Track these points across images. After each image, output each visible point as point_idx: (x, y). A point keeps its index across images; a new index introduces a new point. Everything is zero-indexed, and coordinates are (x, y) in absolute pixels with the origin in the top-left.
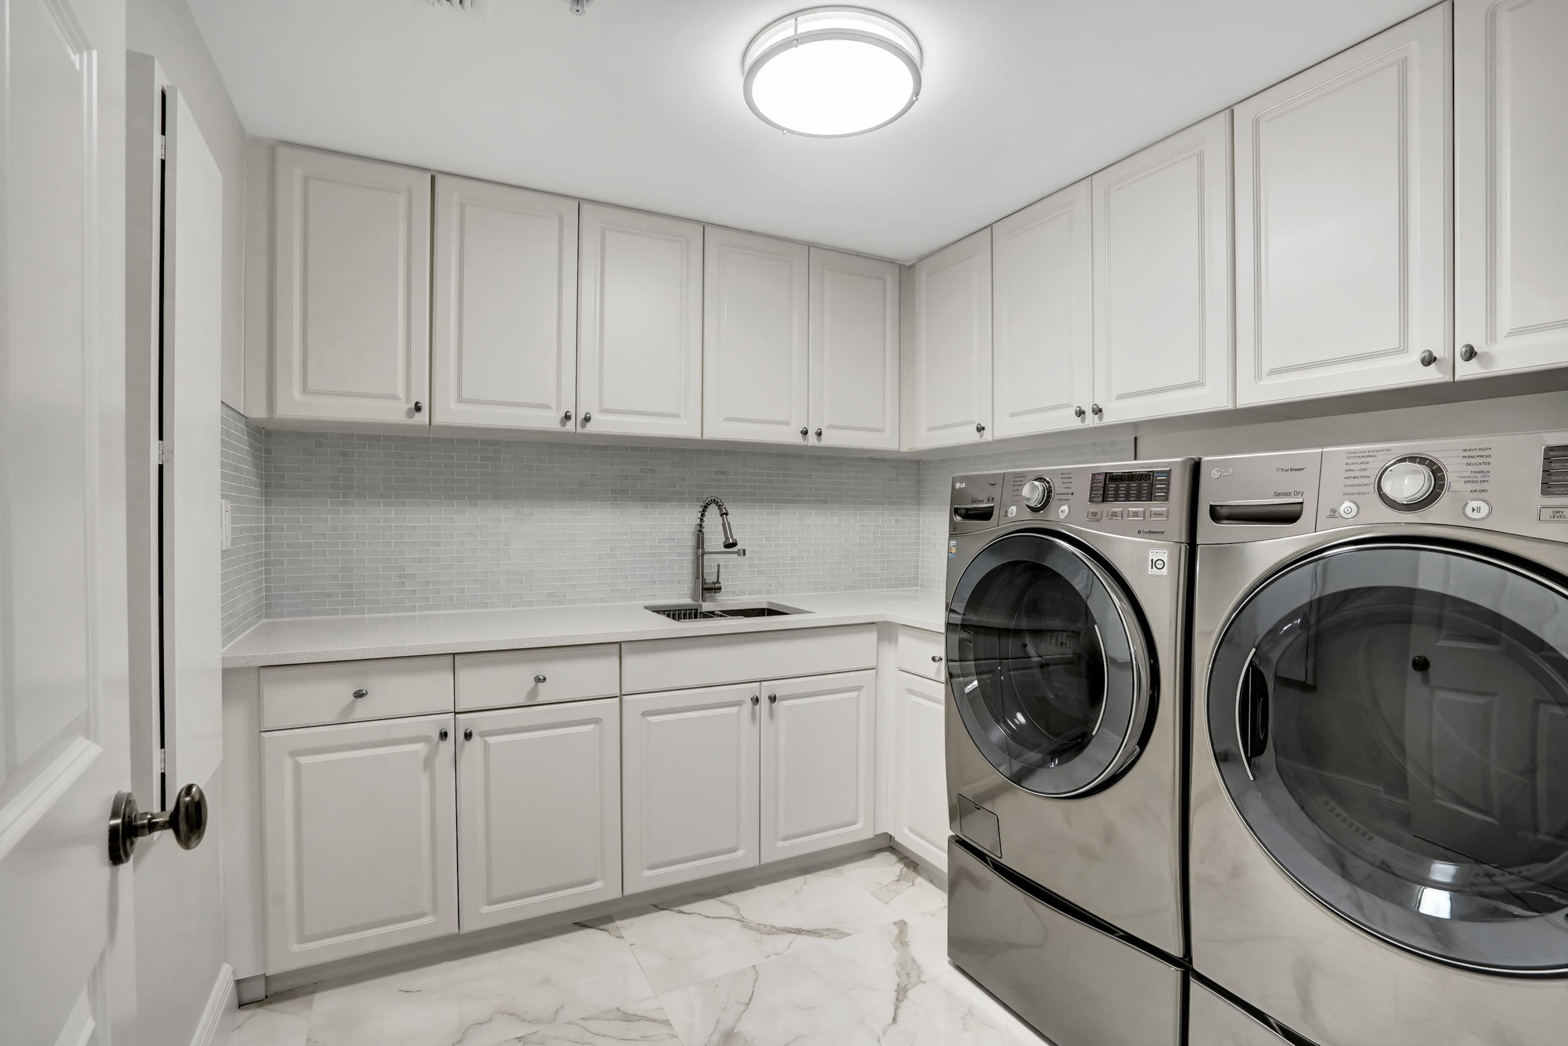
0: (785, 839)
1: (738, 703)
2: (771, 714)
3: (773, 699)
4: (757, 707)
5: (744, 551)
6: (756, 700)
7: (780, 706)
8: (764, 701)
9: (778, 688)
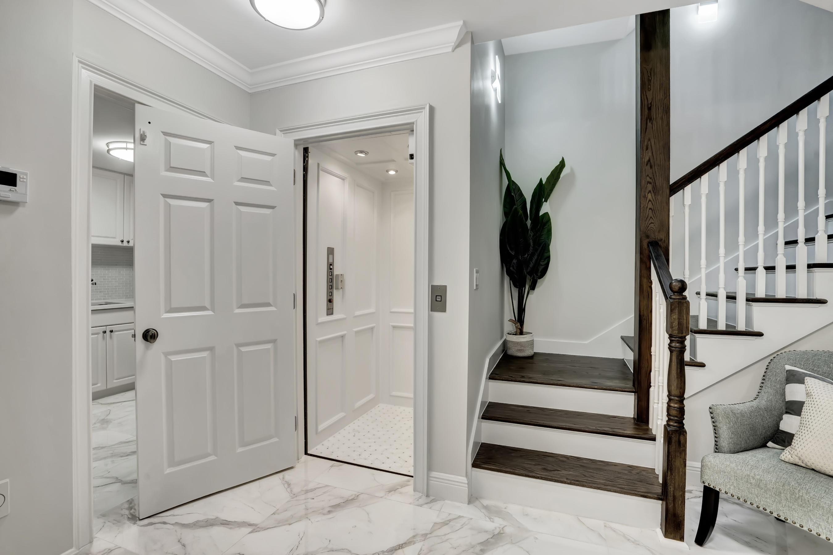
0: (116, 379)
1: (97, 334)
2: (111, 337)
3: (111, 331)
4: (105, 334)
5: (95, 283)
6: (105, 332)
7: (114, 334)
8: (108, 332)
9: (113, 328)
